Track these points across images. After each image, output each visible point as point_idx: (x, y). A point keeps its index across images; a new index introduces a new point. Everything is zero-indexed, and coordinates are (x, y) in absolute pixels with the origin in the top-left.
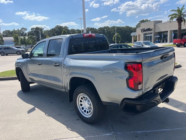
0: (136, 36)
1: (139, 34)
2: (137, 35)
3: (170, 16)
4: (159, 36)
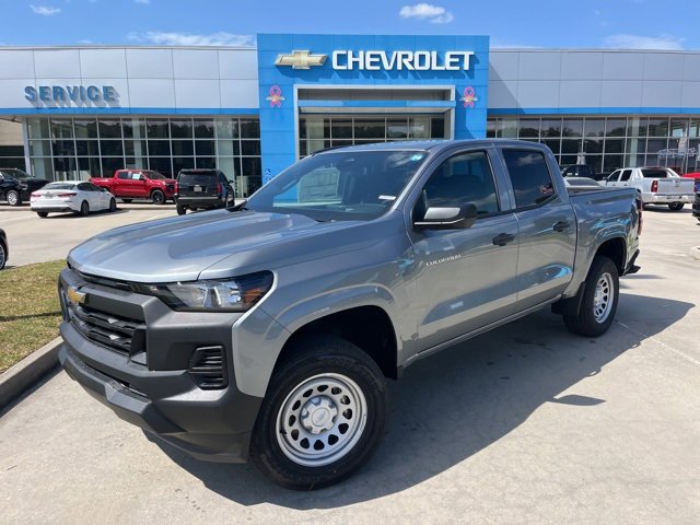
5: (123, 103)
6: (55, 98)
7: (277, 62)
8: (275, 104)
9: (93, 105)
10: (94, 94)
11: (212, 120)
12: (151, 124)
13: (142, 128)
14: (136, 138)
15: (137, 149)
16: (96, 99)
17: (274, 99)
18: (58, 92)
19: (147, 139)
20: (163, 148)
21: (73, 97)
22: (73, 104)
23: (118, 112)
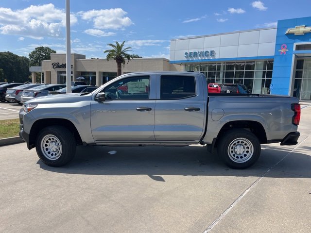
0: (43, 73)
1: (49, 70)
2: (43, 71)
3: (106, 51)
4: (83, 78)
5: (217, 57)
6: (194, 56)
7: (287, 32)
8: (283, 53)
9: (206, 58)
10: (207, 53)
11: (254, 62)
12: (227, 64)
13: (224, 66)
14: (222, 71)
15: (221, 75)
16: (207, 56)
17: (282, 51)
18: (195, 54)
19: (225, 71)
20: (231, 74)
21: (200, 56)
22: (200, 58)
23: (215, 60)
